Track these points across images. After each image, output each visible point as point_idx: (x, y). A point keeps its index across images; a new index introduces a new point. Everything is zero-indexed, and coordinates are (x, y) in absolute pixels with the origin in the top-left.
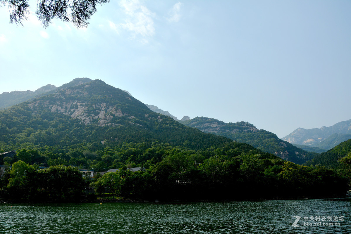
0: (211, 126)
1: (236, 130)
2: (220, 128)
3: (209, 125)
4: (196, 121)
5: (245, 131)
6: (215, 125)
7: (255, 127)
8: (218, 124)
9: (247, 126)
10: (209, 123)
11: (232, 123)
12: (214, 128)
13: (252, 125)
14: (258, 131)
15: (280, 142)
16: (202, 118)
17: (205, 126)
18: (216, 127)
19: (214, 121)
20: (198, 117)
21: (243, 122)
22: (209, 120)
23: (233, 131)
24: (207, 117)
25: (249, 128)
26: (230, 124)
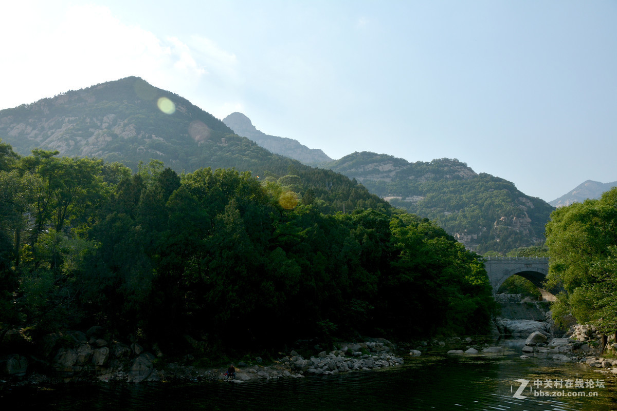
0: (380, 168)
1: (428, 175)
2: (397, 173)
3: (376, 166)
4: (351, 160)
5: (448, 176)
6: (387, 167)
7: (470, 169)
8: (394, 166)
9: (452, 168)
10: (375, 164)
11: (424, 162)
12: (386, 172)
13: (464, 165)
14: (475, 176)
15: (520, 198)
16: (364, 153)
17: (367, 170)
18: (390, 171)
19: (385, 159)
20: (356, 153)
21: (446, 160)
22: (377, 157)
23: (423, 178)
24: (372, 152)
25: (456, 171)
26: (419, 164)
